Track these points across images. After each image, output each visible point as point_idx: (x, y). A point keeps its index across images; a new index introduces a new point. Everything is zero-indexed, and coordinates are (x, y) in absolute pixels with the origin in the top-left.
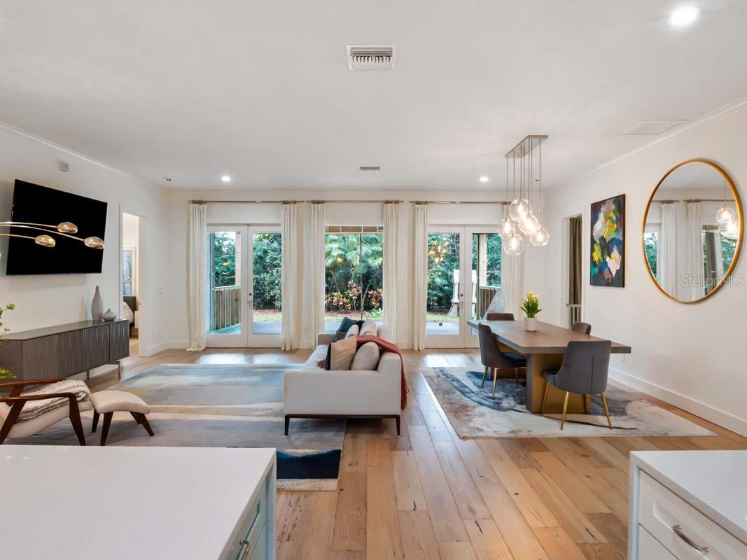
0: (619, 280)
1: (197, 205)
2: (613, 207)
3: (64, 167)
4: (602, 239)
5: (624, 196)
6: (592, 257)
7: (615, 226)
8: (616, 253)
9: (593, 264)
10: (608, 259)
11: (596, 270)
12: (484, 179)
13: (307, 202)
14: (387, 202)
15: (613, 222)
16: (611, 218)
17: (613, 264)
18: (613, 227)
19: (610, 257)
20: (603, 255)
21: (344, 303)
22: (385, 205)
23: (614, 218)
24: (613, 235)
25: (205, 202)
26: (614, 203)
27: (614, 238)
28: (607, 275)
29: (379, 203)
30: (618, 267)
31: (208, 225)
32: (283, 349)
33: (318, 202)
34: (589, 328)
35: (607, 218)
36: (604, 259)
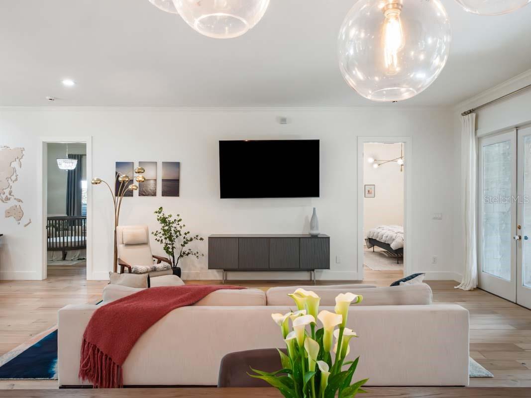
3: (283, 121)
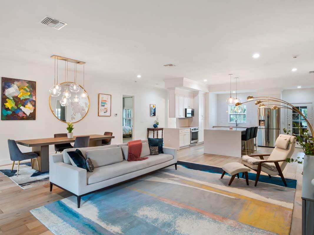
0: (32, 117)
2: (27, 85)
4: (16, 97)
6: (3, 105)
7: (29, 94)
8: (29, 105)
9: (6, 109)
10: (22, 107)
11: (10, 112)
16: (25, 89)
17: (27, 110)
18: (26, 93)
19: (25, 107)
20: (16, 105)
23: (28, 90)
24: (27, 97)
26: (28, 83)
27: (28, 99)
28: (21, 115)
30: (32, 112)
35: (21, 88)
36: (19, 108)
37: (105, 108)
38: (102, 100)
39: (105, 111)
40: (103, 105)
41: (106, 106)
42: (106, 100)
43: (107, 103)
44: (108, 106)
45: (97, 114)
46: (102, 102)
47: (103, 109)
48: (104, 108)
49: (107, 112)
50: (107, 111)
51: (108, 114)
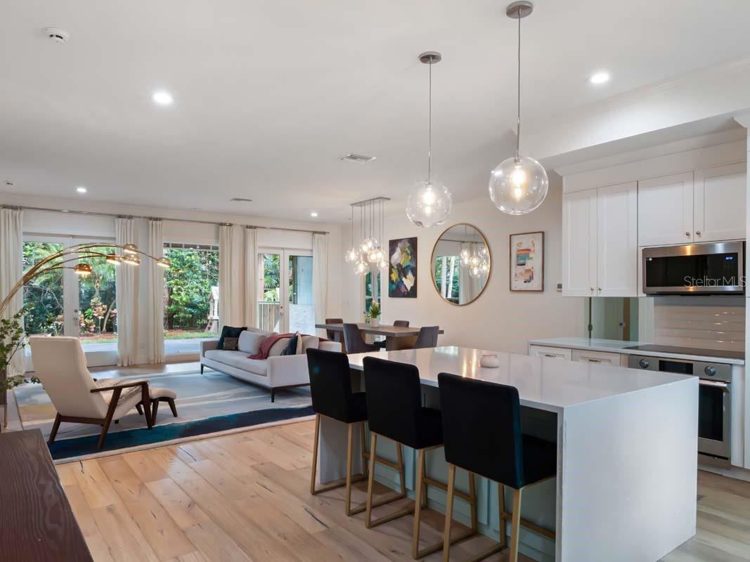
0: (413, 293)
1: (11, 210)
2: (408, 245)
4: (399, 265)
5: (416, 239)
6: (390, 278)
7: (410, 257)
8: (410, 275)
9: (391, 282)
10: (404, 279)
11: (394, 286)
12: (314, 215)
13: (144, 217)
14: (222, 224)
15: (408, 254)
16: (406, 252)
17: (408, 282)
18: (408, 258)
19: (406, 278)
20: (399, 276)
21: (86, 324)
22: (220, 227)
23: (409, 252)
24: (408, 263)
25: (21, 208)
26: (409, 242)
27: (409, 266)
28: (403, 290)
29: (213, 225)
30: (412, 285)
31: (25, 233)
32: (119, 365)
33: (156, 219)
34: (408, 323)
35: (403, 251)
36: (401, 279)
37: (528, 271)
38: (519, 251)
39: (528, 278)
40: (522, 262)
41: (529, 264)
42: (530, 248)
43: (531, 256)
44: (534, 263)
45: (508, 287)
46: (518, 256)
47: (521, 274)
48: (523, 272)
49: (532, 282)
50: (531, 278)
51: (536, 284)
